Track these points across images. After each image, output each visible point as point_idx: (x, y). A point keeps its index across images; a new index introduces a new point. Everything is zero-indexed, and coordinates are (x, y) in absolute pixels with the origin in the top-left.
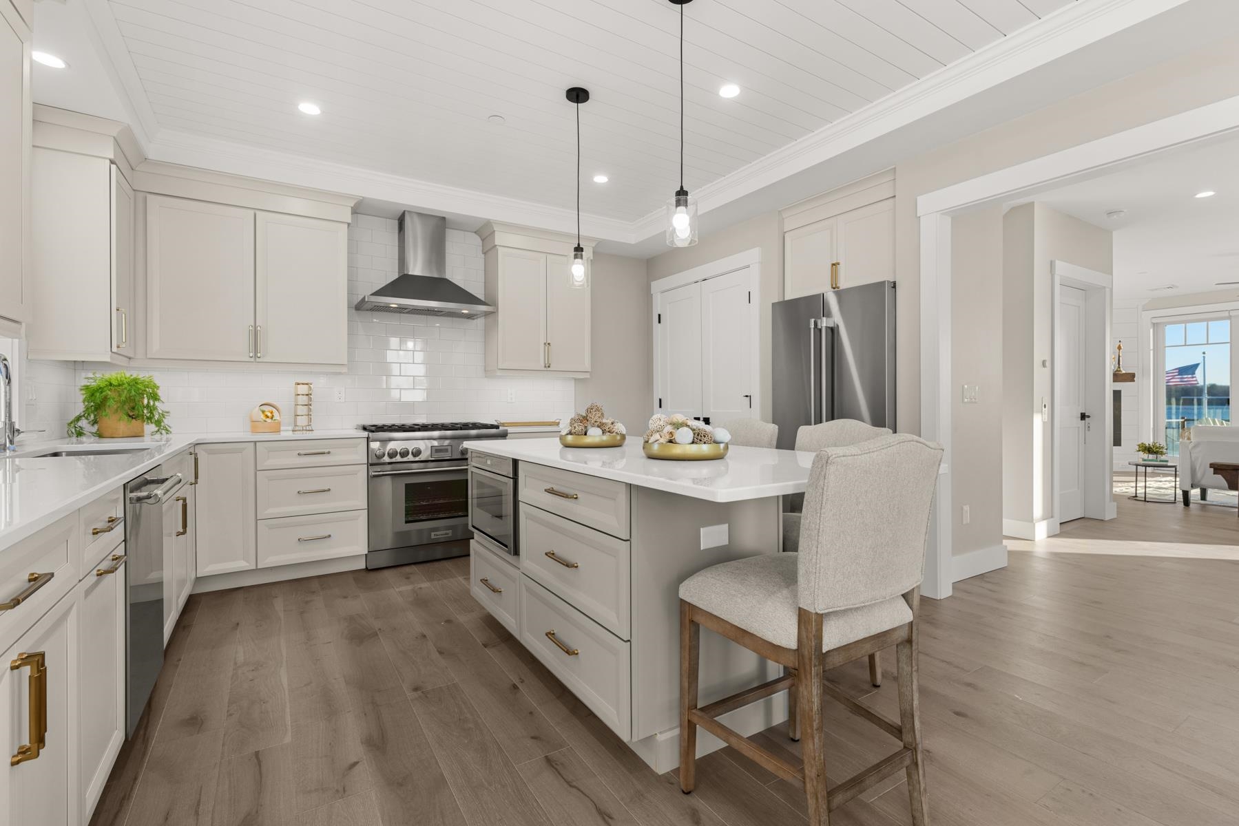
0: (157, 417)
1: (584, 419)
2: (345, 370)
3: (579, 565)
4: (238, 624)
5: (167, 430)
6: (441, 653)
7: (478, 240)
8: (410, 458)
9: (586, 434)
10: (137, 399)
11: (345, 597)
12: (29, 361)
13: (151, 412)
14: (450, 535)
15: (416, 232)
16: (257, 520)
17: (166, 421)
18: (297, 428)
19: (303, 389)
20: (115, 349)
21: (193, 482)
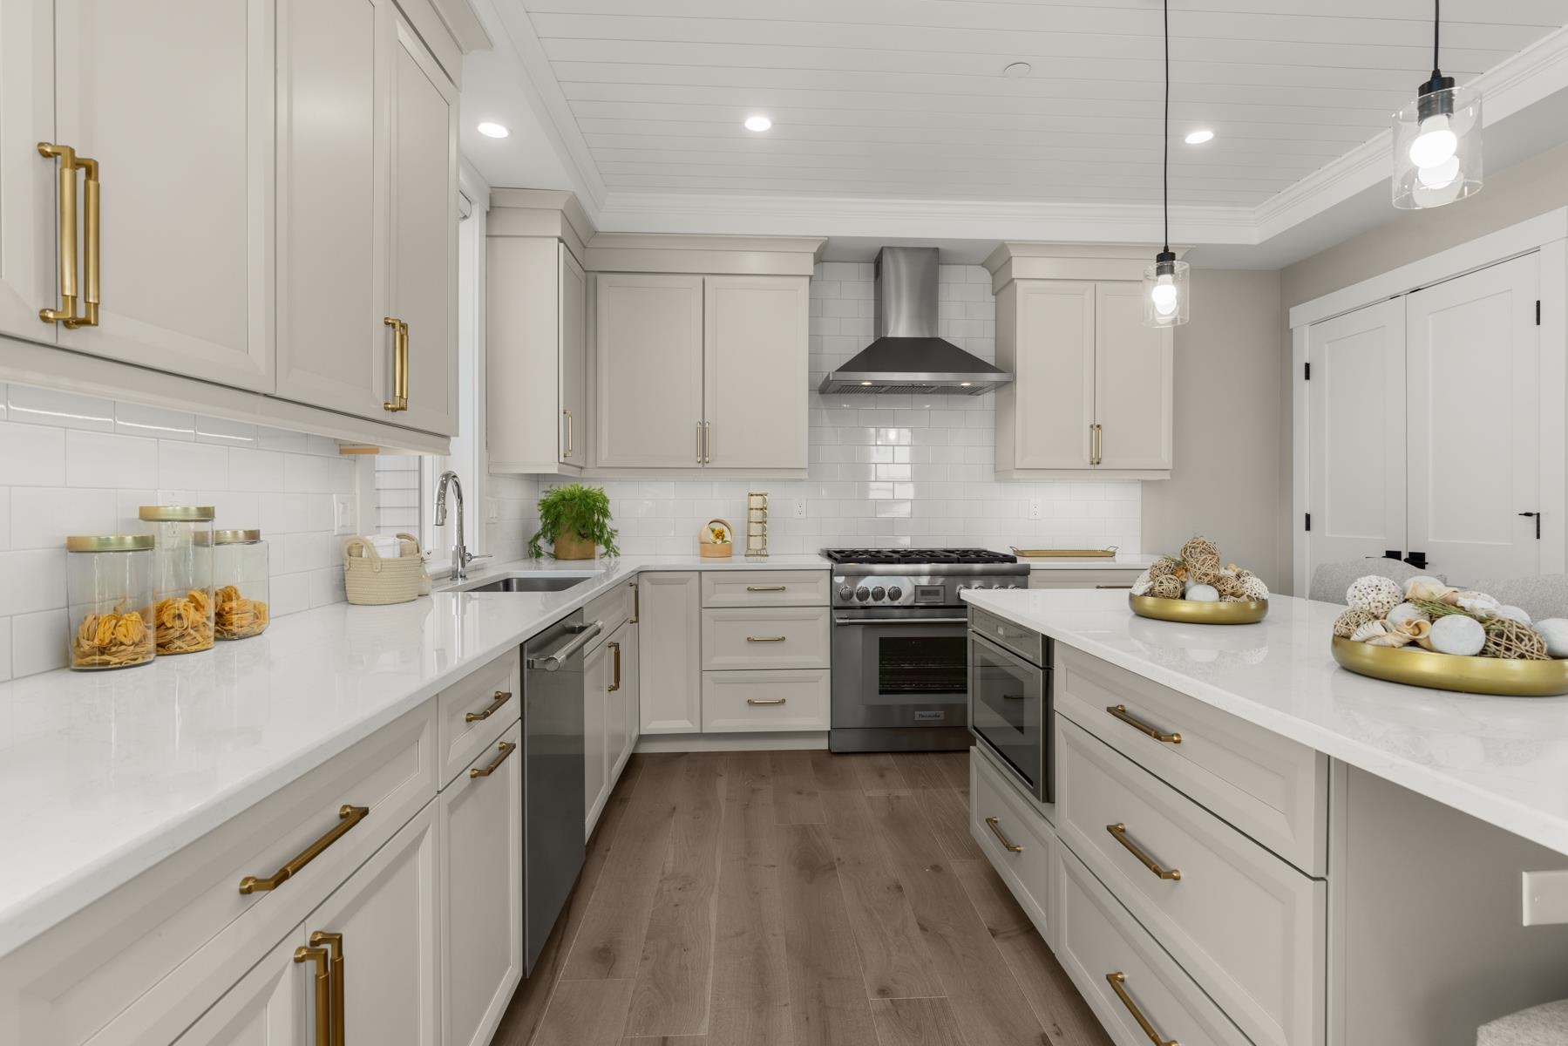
0: (606, 536)
1: (1179, 567)
2: (805, 475)
3: (1182, 875)
4: (674, 809)
5: (615, 552)
6: (923, 929)
7: (985, 276)
8: (886, 601)
9: (1183, 596)
10: (587, 515)
11: (800, 793)
12: (491, 475)
13: (601, 531)
14: (942, 718)
15: (900, 275)
16: (702, 671)
17: (615, 542)
18: (750, 552)
19: (756, 502)
20: (562, 460)
21: (635, 620)
